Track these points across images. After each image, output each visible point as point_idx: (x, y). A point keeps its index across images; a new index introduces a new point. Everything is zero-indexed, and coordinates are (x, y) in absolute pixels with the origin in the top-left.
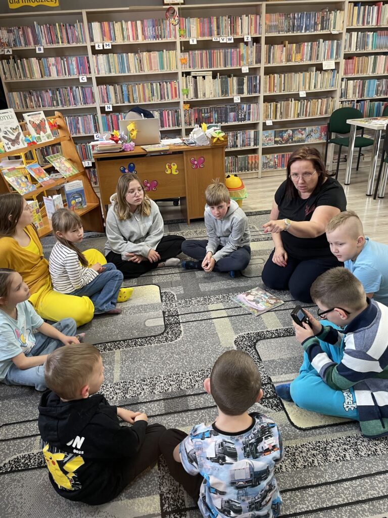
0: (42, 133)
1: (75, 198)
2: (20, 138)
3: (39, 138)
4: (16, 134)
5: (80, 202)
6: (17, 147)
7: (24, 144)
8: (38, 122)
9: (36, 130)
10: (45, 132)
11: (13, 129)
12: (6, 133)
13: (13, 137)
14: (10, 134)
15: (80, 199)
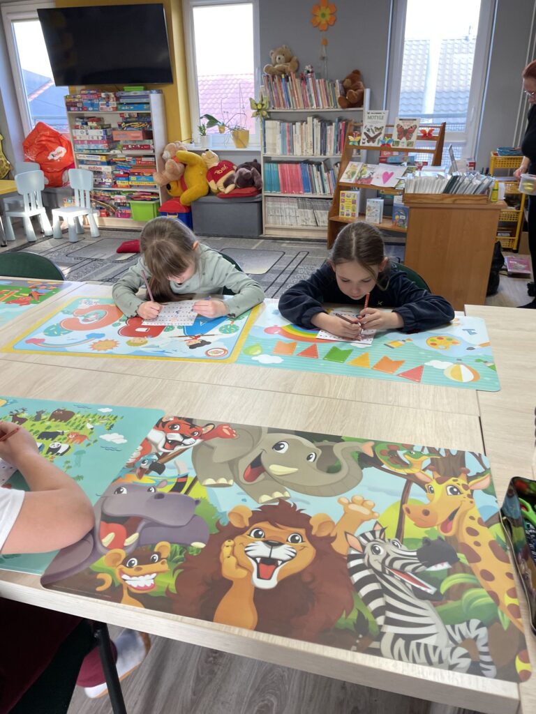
0: (404, 139)
1: (399, 214)
2: (379, 138)
3: (397, 143)
4: (376, 133)
5: (403, 221)
6: (371, 144)
7: (378, 143)
8: (406, 128)
9: (399, 135)
10: (408, 138)
11: (377, 129)
12: (368, 130)
13: (372, 135)
14: (371, 132)
15: (404, 217)
